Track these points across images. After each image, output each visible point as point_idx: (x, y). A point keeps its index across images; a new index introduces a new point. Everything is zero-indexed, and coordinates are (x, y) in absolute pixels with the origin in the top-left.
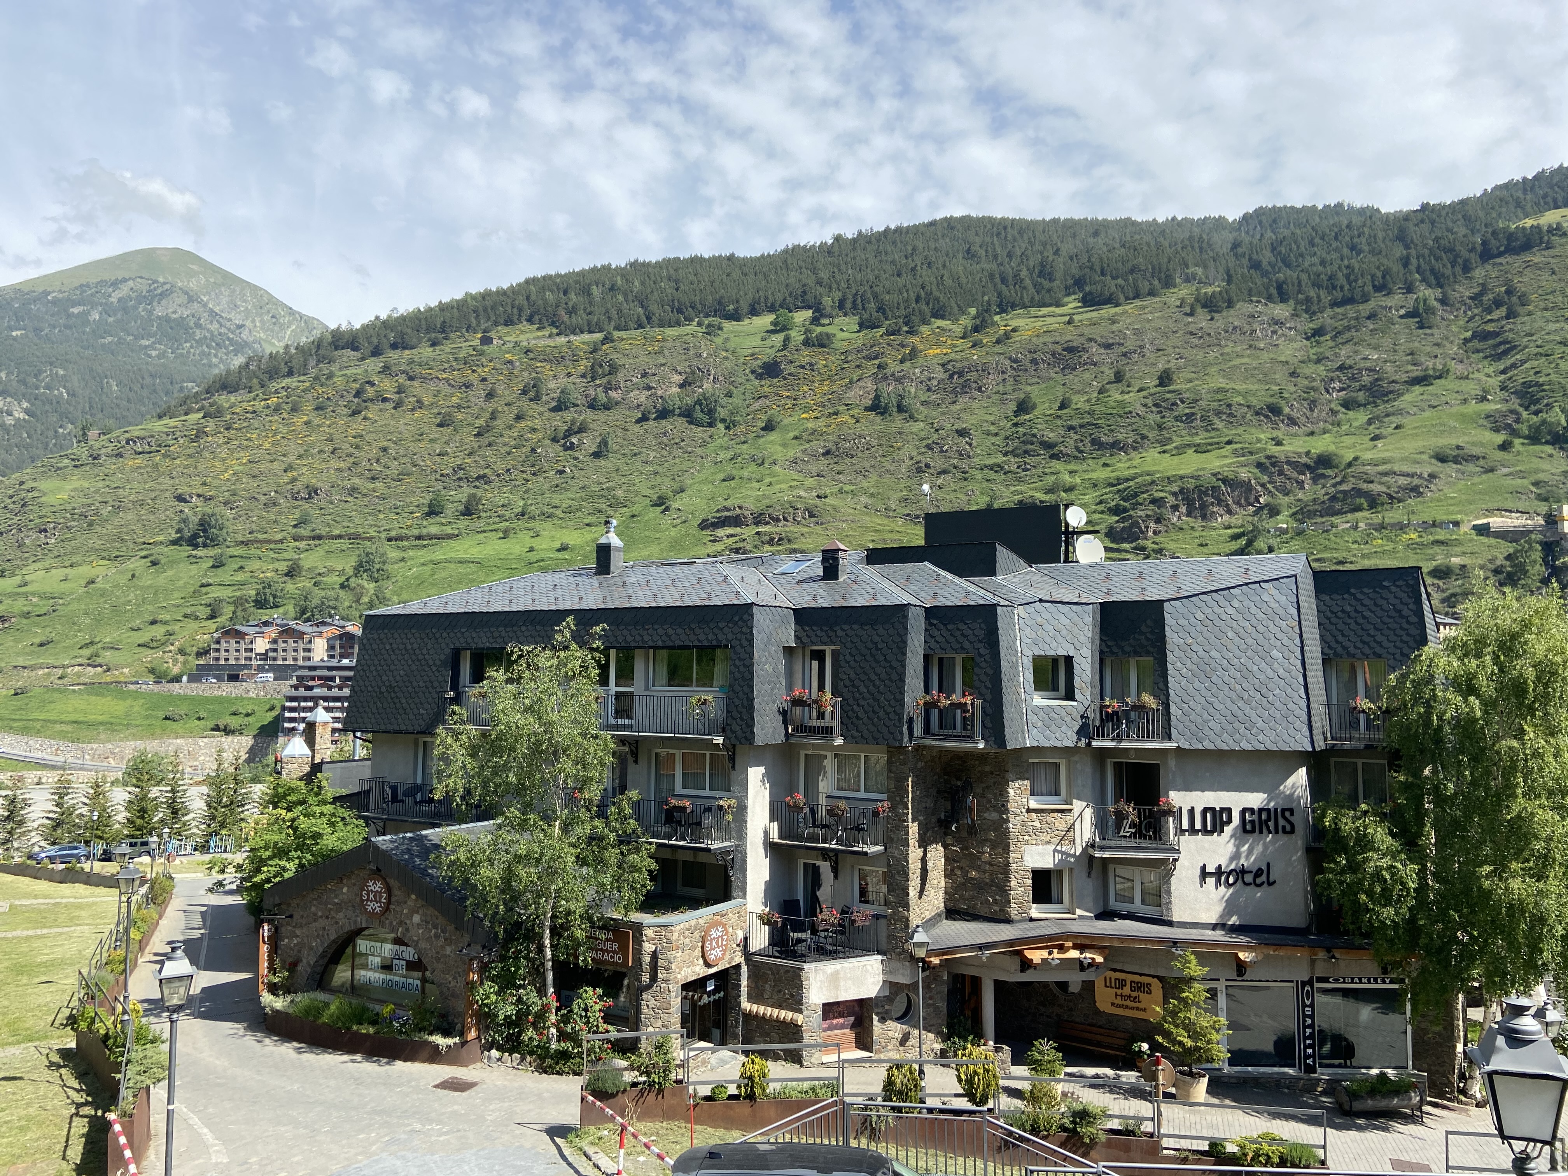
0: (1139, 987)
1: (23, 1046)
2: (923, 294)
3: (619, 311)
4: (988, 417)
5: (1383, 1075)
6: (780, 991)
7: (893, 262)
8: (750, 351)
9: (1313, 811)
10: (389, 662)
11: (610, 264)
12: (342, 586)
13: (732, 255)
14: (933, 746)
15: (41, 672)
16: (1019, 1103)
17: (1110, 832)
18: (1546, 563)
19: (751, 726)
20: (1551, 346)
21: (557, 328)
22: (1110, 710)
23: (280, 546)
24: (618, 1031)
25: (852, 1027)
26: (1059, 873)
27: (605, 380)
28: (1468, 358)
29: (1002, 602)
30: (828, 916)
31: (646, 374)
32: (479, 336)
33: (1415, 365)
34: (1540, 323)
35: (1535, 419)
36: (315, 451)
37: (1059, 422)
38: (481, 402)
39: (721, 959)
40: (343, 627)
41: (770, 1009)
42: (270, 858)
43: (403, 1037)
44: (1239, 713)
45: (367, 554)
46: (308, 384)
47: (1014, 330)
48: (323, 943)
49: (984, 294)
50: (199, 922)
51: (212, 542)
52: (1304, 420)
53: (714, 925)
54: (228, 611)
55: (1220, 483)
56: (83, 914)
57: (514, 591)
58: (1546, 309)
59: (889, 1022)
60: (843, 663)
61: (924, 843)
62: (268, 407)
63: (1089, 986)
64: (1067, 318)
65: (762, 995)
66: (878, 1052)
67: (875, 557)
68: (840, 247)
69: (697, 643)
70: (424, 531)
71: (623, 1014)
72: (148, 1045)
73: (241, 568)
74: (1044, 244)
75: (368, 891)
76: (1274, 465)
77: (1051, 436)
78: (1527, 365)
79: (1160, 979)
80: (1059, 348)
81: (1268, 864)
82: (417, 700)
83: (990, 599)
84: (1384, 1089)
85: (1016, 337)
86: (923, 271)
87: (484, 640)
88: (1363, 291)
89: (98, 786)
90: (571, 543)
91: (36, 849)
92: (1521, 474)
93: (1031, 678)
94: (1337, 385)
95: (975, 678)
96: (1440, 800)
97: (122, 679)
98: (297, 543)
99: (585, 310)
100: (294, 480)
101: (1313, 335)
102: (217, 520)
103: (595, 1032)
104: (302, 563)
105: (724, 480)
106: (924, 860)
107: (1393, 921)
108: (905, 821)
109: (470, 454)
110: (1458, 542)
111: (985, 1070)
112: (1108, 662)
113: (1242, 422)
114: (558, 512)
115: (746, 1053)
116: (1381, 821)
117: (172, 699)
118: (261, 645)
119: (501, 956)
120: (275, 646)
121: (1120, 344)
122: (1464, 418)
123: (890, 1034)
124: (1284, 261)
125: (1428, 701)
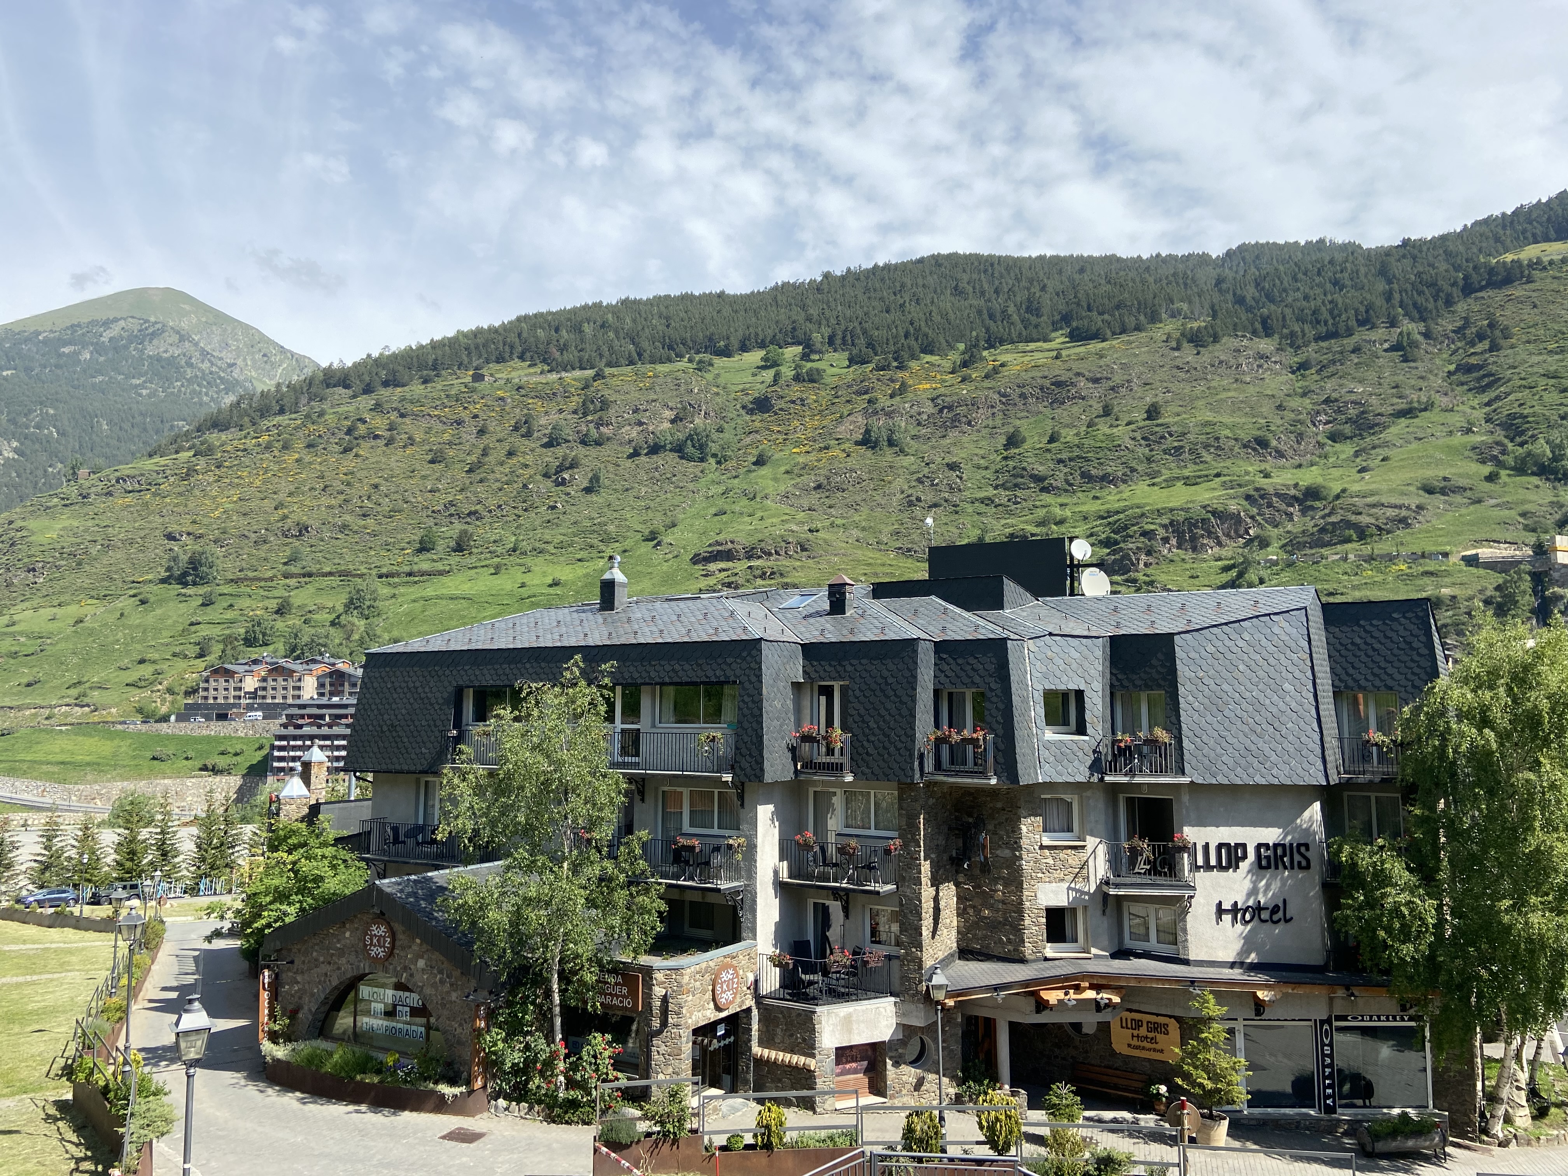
0: (1156, 1028)
1: (17, 1097)
2: (912, 330)
3: (611, 348)
4: (978, 451)
5: (1404, 1115)
6: (792, 1035)
7: (882, 299)
8: (741, 387)
9: (1328, 846)
10: (391, 700)
11: (601, 302)
12: (333, 624)
13: (723, 292)
14: (944, 783)
15: (27, 713)
16: (1043, 1151)
17: (1124, 869)
18: (1535, 592)
19: (760, 762)
20: (1535, 378)
21: (548, 365)
22: (1122, 745)
23: (269, 584)
24: (629, 1079)
25: (866, 1071)
26: (1073, 911)
27: (596, 416)
28: (1453, 390)
29: (1012, 636)
30: (839, 958)
31: (636, 411)
32: (471, 373)
33: (1400, 397)
34: (1524, 356)
35: (1520, 450)
36: (306, 489)
37: (1048, 456)
38: (472, 438)
39: (732, 1002)
40: (334, 665)
41: (781, 1054)
42: (271, 903)
43: (409, 1086)
44: (1253, 747)
45: (358, 591)
46: (299, 422)
47: (1003, 365)
48: (324, 989)
49: (972, 330)
50: (192, 967)
51: (201, 580)
52: (1292, 452)
53: (725, 967)
54: (216, 649)
55: (1210, 515)
56: (74, 959)
57: (518, 628)
58: (1529, 342)
59: (903, 1066)
60: (852, 699)
61: (936, 882)
62: (259, 445)
63: (1104, 1028)
64: (1055, 353)
65: (773, 1039)
66: (892, 1097)
67: (881, 591)
68: (829, 284)
69: (704, 679)
70: (415, 568)
71: (633, 1060)
72: (151, 1098)
73: (231, 606)
74: (1031, 281)
75: (371, 936)
76: (1262, 497)
77: (1041, 469)
78: (1510, 398)
79: (1178, 1019)
80: (1047, 383)
81: (1285, 901)
82: (419, 739)
83: (1000, 633)
84: (1407, 1129)
85: (1005, 371)
86: (911, 307)
87: (488, 677)
88: (1347, 326)
89: (87, 828)
90: (563, 578)
91: (24, 893)
92: (1507, 505)
93: (1042, 712)
94: (1323, 418)
95: (986, 713)
96: (1454, 833)
97: (110, 719)
98: (288, 581)
99: (576, 347)
100: (285, 517)
101: (1298, 369)
102: (206, 558)
103: (604, 1081)
104: (292, 600)
105: (716, 515)
106: (936, 899)
107: (1413, 958)
108: (917, 859)
109: (462, 490)
110: (1447, 573)
111: (1007, 1116)
112: (1118, 695)
113: (1231, 455)
114: (550, 548)
115: (761, 1101)
116: (1399, 856)
117: (161, 739)
118: (250, 684)
119: (508, 1001)
120: (265, 684)
121: (1108, 379)
122: (1451, 450)
123: (904, 1078)
124: (1267, 296)
125: (1442, 735)
